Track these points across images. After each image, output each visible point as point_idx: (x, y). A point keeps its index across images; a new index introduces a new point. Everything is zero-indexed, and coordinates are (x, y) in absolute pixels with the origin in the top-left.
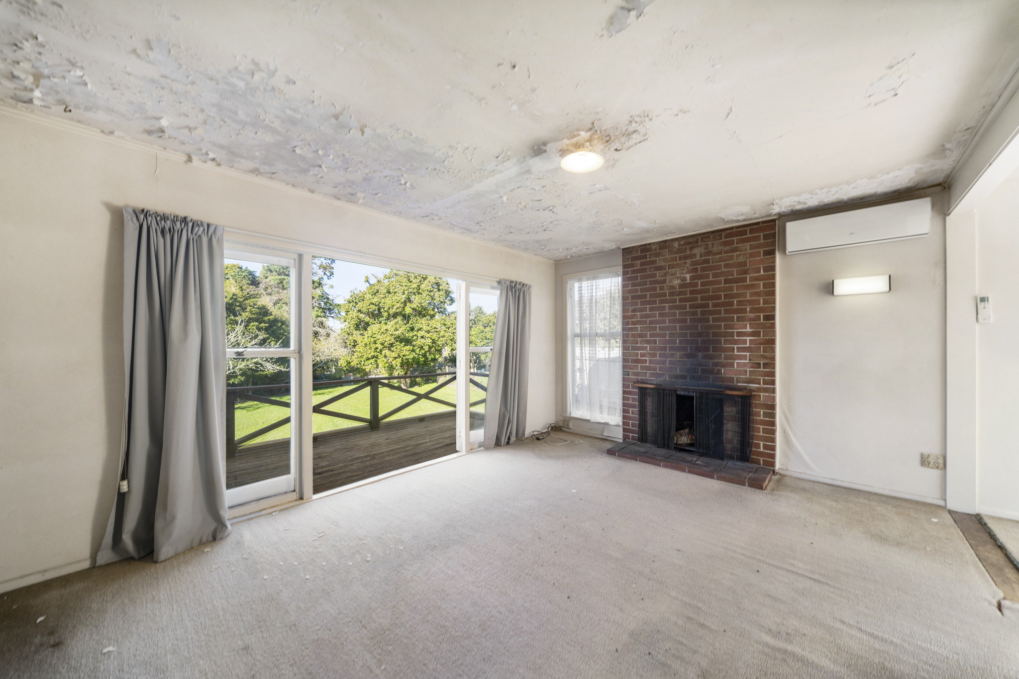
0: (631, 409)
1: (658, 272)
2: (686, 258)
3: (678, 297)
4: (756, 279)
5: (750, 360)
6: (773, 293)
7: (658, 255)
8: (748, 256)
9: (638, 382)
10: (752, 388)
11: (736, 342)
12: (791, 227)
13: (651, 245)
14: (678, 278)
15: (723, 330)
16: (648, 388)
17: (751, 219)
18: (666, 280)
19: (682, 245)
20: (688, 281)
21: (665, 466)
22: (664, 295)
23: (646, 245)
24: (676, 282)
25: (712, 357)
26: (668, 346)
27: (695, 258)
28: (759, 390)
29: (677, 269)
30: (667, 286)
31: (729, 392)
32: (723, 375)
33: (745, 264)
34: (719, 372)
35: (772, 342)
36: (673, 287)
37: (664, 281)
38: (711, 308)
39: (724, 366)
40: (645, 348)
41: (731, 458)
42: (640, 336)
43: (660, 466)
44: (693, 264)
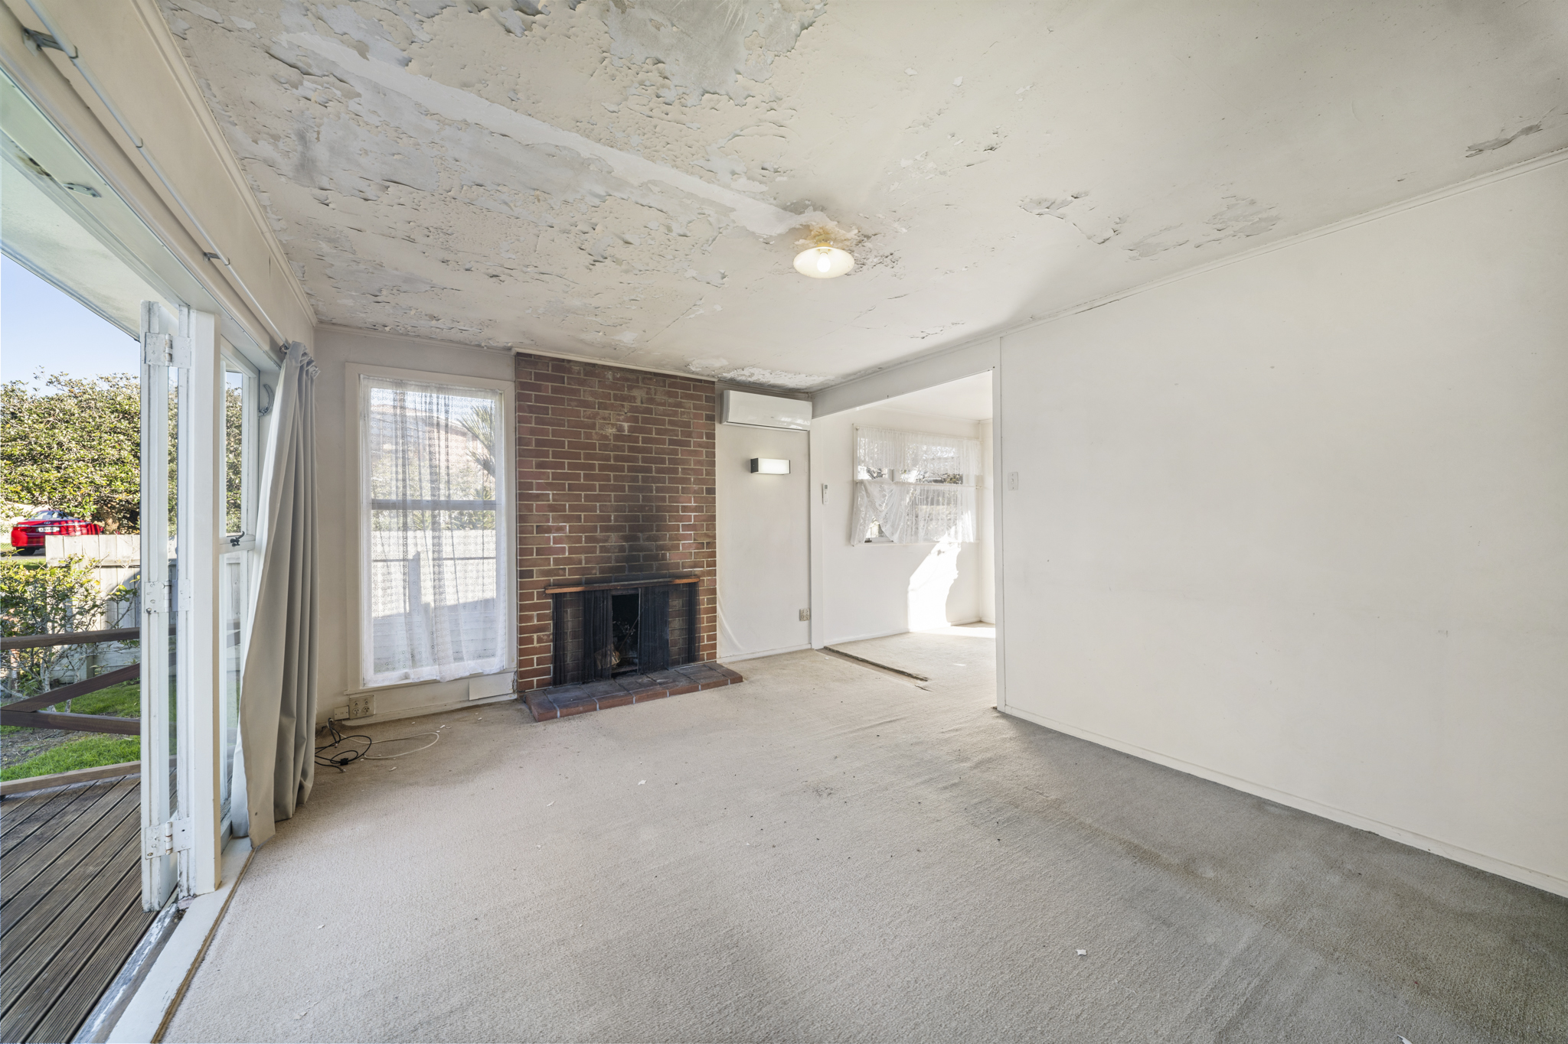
0: (535, 636)
1: (582, 409)
2: (623, 399)
3: (612, 453)
4: (700, 445)
5: (694, 540)
6: (713, 464)
7: (582, 383)
8: (692, 416)
9: (548, 586)
10: (696, 573)
11: (681, 519)
12: (734, 397)
13: (572, 364)
14: (613, 425)
15: (667, 504)
16: (566, 593)
17: (702, 375)
18: (595, 424)
19: (618, 379)
20: (626, 433)
22: (593, 446)
23: (563, 360)
24: (610, 431)
25: (655, 539)
26: (598, 524)
27: (635, 403)
28: (703, 574)
29: (612, 412)
30: (596, 433)
31: (678, 581)
32: (668, 561)
33: (687, 425)
34: (664, 557)
35: (713, 518)
36: (605, 437)
37: (593, 427)
38: (654, 474)
39: (669, 550)
40: (560, 529)
41: (676, 663)
42: (552, 508)
44: (633, 409)
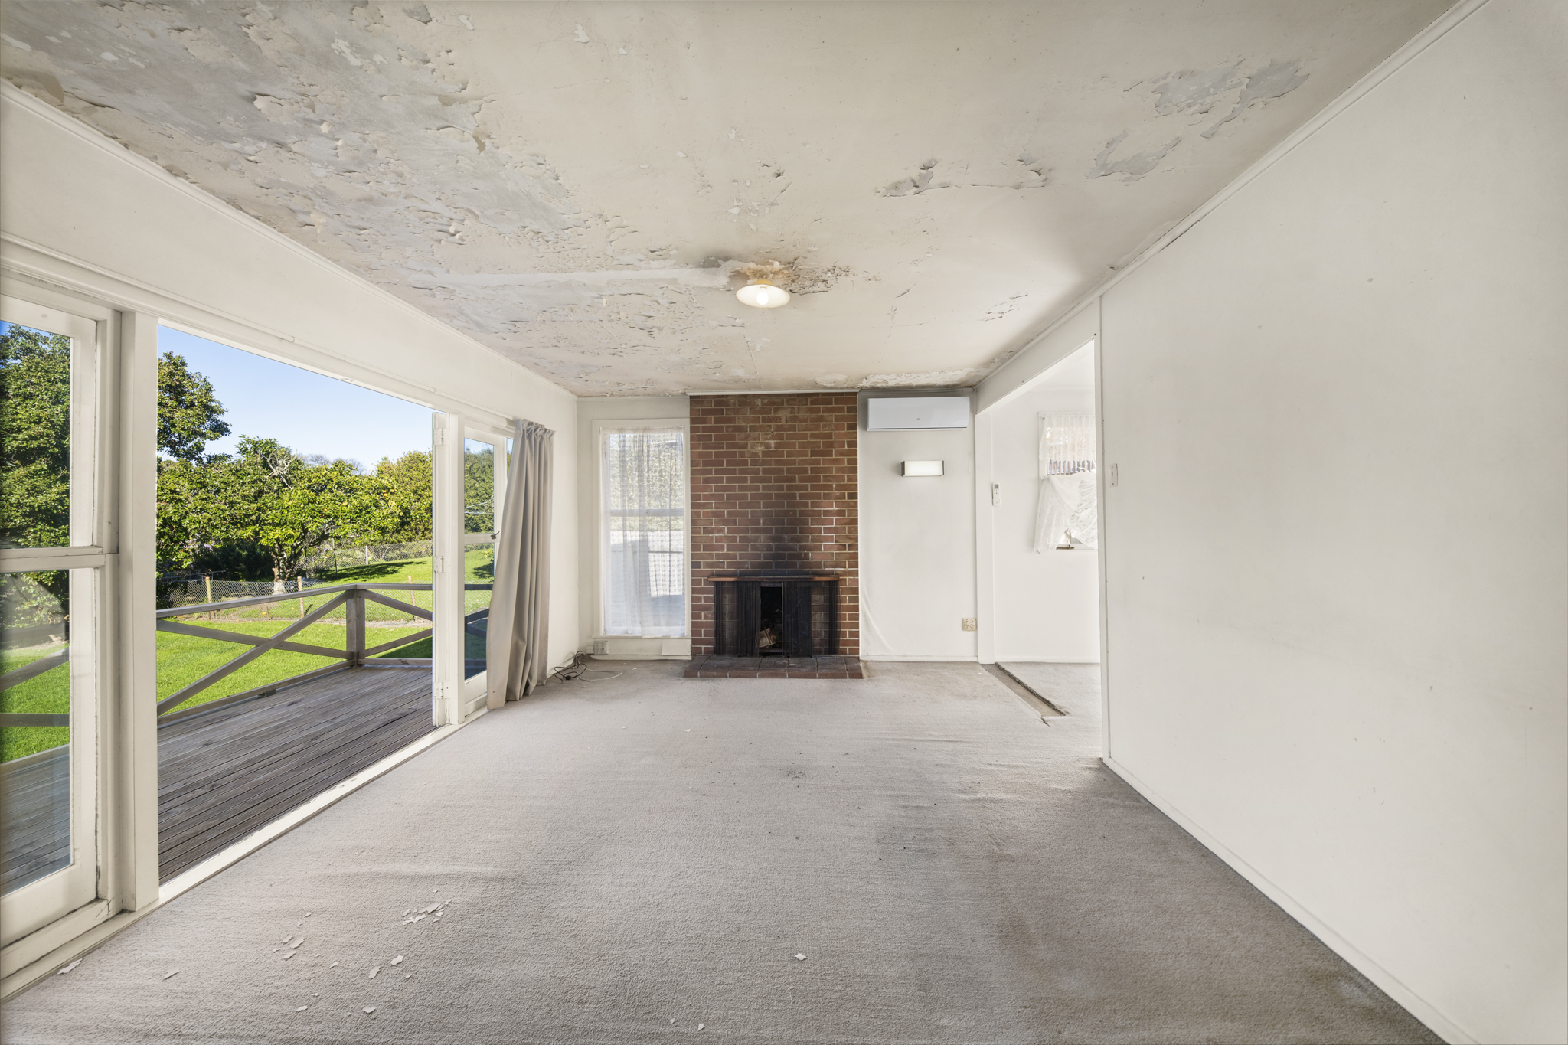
0: (703, 613)
1: (737, 433)
2: (770, 420)
3: (761, 467)
4: (842, 454)
5: (836, 542)
6: (855, 470)
7: (737, 412)
8: (833, 428)
9: (712, 575)
10: (838, 572)
11: (823, 522)
12: (874, 403)
13: (729, 398)
14: (761, 443)
15: (810, 509)
16: (725, 582)
17: (837, 388)
18: (747, 444)
19: (766, 404)
20: (773, 449)
21: (761, 676)
22: (745, 463)
23: (722, 396)
24: (759, 449)
25: (798, 540)
26: (750, 527)
27: (780, 422)
28: (845, 573)
29: (760, 433)
30: (748, 452)
31: (818, 579)
32: (810, 560)
33: (829, 436)
34: (806, 557)
35: (855, 521)
36: (755, 454)
37: (745, 446)
38: (797, 483)
39: (811, 550)
40: (720, 531)
41: (819, 652)
42: (715, 514)
43: (756, 677)
44: (779, 428)
